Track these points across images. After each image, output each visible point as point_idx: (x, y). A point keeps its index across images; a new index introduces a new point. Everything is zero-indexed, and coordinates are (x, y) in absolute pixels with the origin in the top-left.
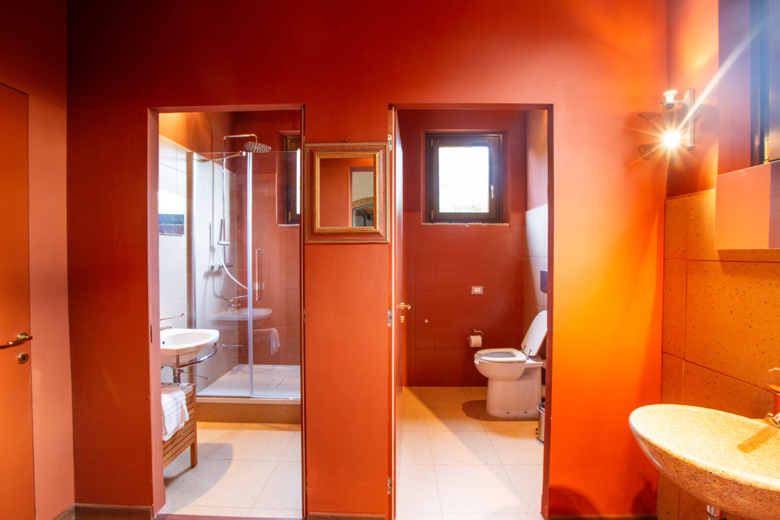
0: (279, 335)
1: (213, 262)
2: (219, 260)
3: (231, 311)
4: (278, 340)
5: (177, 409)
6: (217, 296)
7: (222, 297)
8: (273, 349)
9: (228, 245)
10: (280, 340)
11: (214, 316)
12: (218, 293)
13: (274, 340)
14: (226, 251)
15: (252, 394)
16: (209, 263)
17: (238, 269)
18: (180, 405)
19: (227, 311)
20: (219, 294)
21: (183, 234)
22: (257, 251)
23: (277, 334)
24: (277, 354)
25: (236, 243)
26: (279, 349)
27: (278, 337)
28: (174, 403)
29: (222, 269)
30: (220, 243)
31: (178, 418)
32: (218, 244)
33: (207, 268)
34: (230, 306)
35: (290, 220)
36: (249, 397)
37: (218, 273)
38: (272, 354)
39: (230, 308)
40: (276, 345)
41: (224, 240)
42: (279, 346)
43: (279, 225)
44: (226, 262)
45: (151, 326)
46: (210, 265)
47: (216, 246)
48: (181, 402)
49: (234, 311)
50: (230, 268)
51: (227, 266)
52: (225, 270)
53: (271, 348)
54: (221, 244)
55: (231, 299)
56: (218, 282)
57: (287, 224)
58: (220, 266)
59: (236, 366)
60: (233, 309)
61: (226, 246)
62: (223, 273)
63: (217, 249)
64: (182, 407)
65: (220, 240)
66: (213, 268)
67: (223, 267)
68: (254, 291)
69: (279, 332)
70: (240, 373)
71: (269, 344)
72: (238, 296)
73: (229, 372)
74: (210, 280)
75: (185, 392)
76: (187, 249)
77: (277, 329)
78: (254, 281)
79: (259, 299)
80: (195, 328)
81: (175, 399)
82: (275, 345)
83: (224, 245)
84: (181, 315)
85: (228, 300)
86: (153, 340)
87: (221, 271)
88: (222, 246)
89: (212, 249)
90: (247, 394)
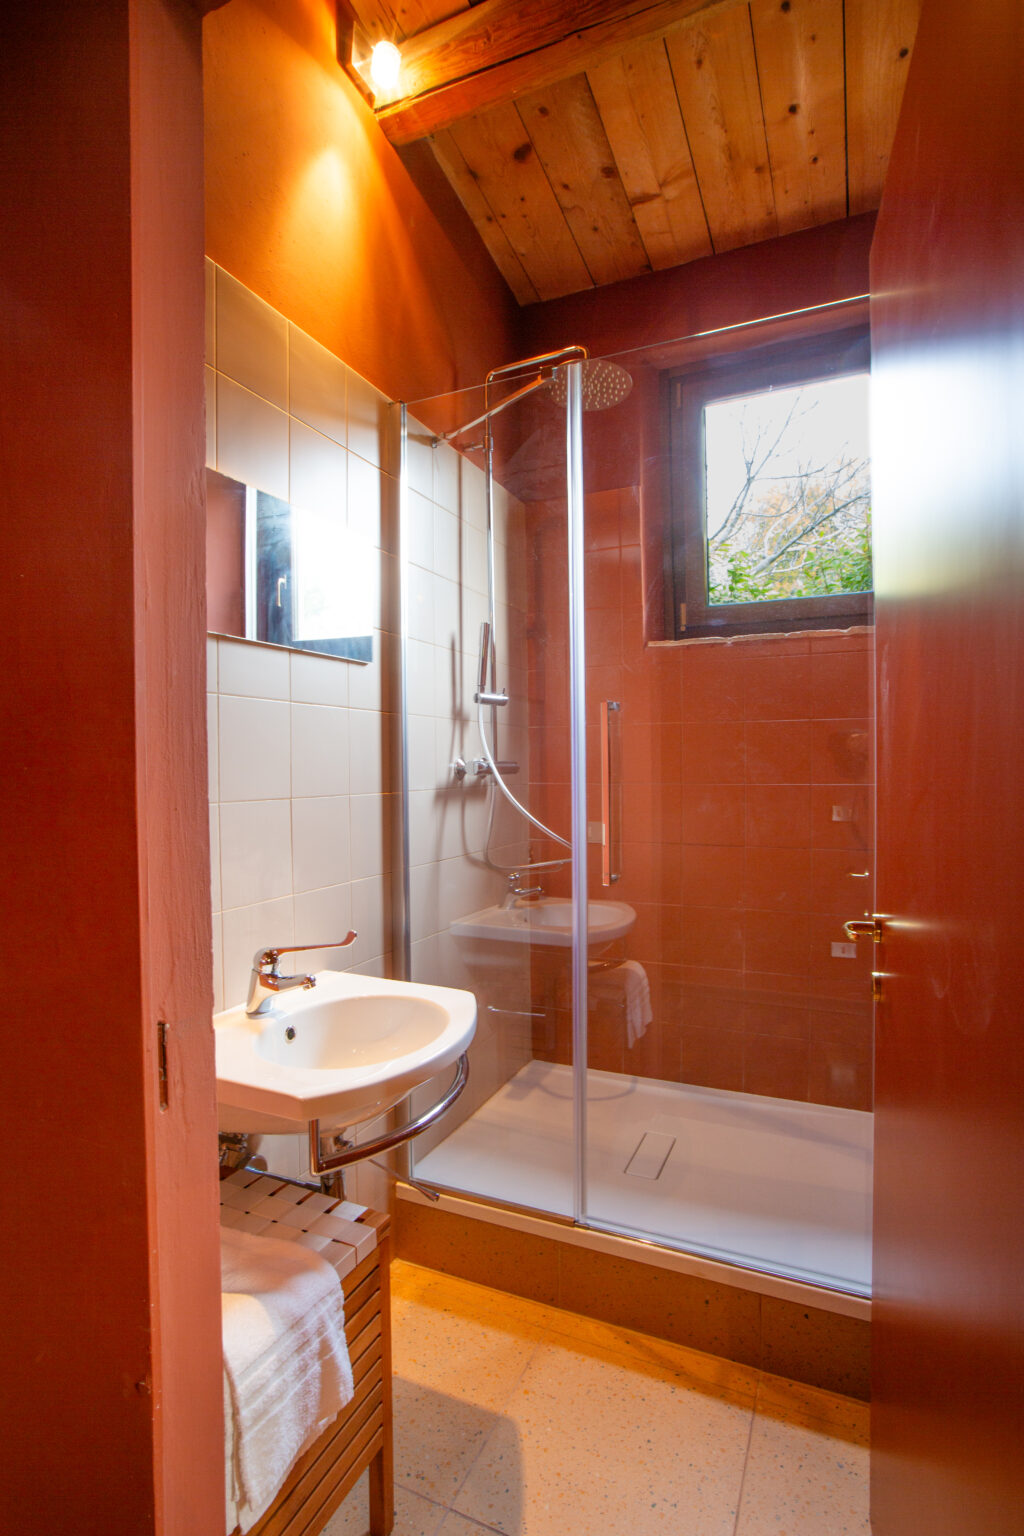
0: (650, 985)
1: (462, 758)
2: (479, 749)
3: (514, 907)
4: (647, 1000)
5: (303, 1369)
6: (473, 862)
7: (487, 864)
8: (634, 1028)
9: (502, 703)
10: (652, 1002)
11: (465, 923)
12: (477, 850)
13: (638, 1001)
14: (499, 726)
15: (583, 1209)
16: (451, 761)
17: (531, 780)
18: (315, 1345)
19: (501, 905)
20: (479, 856)
21: (370, 660)
22: (603, 707)
23: (646, 982)
24: (642, 1042)
25: (527, 706)
26: (649, 1027)
27: (647, 989)
28: (290, 1342)
29: (488, 777)
30: (482, 696)
31: (306, 1409)
32: (476, 699)
33: (442, 775)
34: (511, 890)
35: (683, 629)
36: (574, 1223)
37: (477, 791)
38: (631, 1045)
39: (510, 899)
40: (643, 1017)
41: (493, 690)
42: (649, 1019)
43: (651, 644)
44: (499, 760)
45: (162, 1025)
46: (453, 765)
47: (469, 705)
48: (321, 1330)
49: (521, 907)
50: (511, 776)
51: (502, 771)
52: (496, 782)
53: (629, 1025)
54: (485, 701)
55: (514, 871)
56: (477, 818)
57: (676, 638)
58: (480, 767)
59: (525, 1065)
60: (521, 902)
61: (499, 708)
62: (491, 790)
63: (473, 717)
64: (325, 1348)
65: (482, 690)
66: (460, 773)
67: (489, 771)
68: (593, 849)
69: (649, 975)
70: (536, 1094)
71: (624, 1013)
72: (532, 862)
73: (507, 1088)
74: (453, 813)
75: (338, 1269)
76: (383, 710)
77: (645, 966)
78: (593, 815)
79: (611, 881)
80: (408, 979)
81: (296, 1323)
82: (640, 1015)
83: (494, 703)
84: (343, 938)
85: (503, 873)
86: (175, 1092)
87: (485, 786)
88: (488, 707)
89: (459, 717)
90: (565, 1207)
